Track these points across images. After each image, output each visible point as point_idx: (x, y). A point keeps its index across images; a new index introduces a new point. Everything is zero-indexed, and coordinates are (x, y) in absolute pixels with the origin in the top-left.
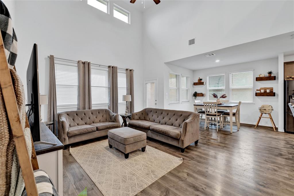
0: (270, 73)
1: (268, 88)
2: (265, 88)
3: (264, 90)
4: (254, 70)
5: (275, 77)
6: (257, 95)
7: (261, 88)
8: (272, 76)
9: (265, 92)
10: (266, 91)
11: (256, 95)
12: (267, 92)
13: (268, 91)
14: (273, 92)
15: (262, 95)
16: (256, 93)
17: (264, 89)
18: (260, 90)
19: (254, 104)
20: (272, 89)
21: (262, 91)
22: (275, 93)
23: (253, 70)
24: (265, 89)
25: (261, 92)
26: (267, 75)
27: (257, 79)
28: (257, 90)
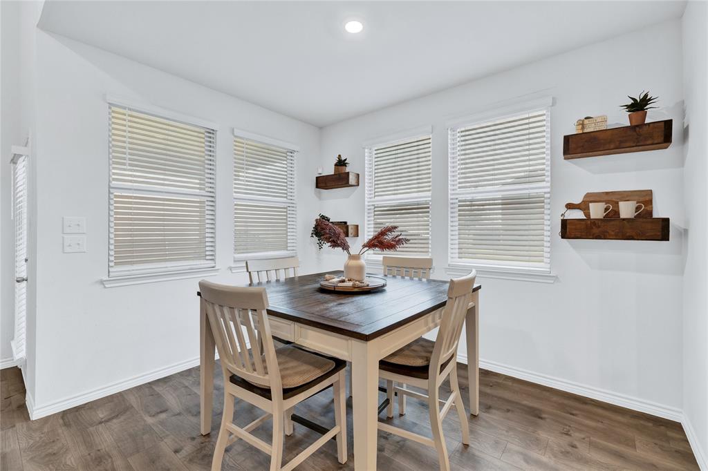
0: (638, 106)
1: (626, 196)
2: (607, 193)
3: (602, 206)
4: (554, 104)
5: (668, 124)
6: (569, 230)
7: (588, 195)
8: (648, 121)
9: (612, 214)
10: (616, 213)
11: (564, 235)
12: (623, 215)
13: (627, 210)
14: (651, 213)
15: (595, 231)
16: (565, 223)
17: (606, 198)
18: (583, 206)
19: (556, 278)
20: (645, 199)
21: (597, 211)
22: (666, 222)
23: (550, 101)
24: (612, 199)
25: (587, 214)
26: (622, 119)
27: (572, 145)
28: (570, 206)
